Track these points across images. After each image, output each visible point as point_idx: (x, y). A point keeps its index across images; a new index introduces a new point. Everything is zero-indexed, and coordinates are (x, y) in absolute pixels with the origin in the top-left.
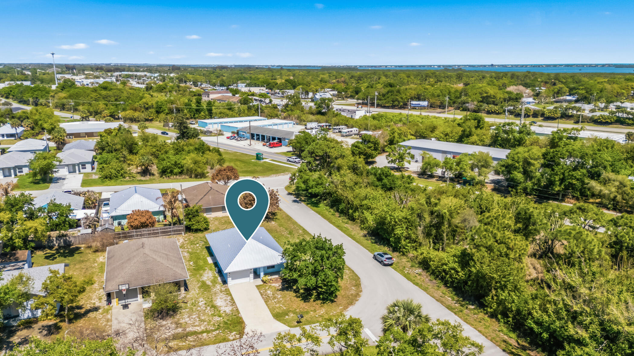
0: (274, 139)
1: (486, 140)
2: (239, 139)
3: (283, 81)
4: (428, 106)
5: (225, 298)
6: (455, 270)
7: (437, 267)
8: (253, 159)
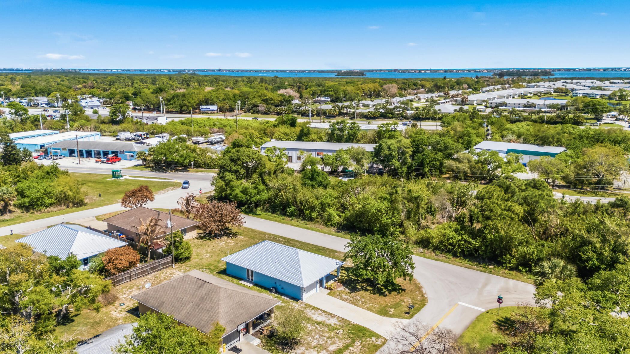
1: (323, 137)
2: (55, 157)
3: (18, 87)
4: (217, 110)
5: (316, 313)
6: (465, 241)
7: (441, 242)
8: (108, 178)
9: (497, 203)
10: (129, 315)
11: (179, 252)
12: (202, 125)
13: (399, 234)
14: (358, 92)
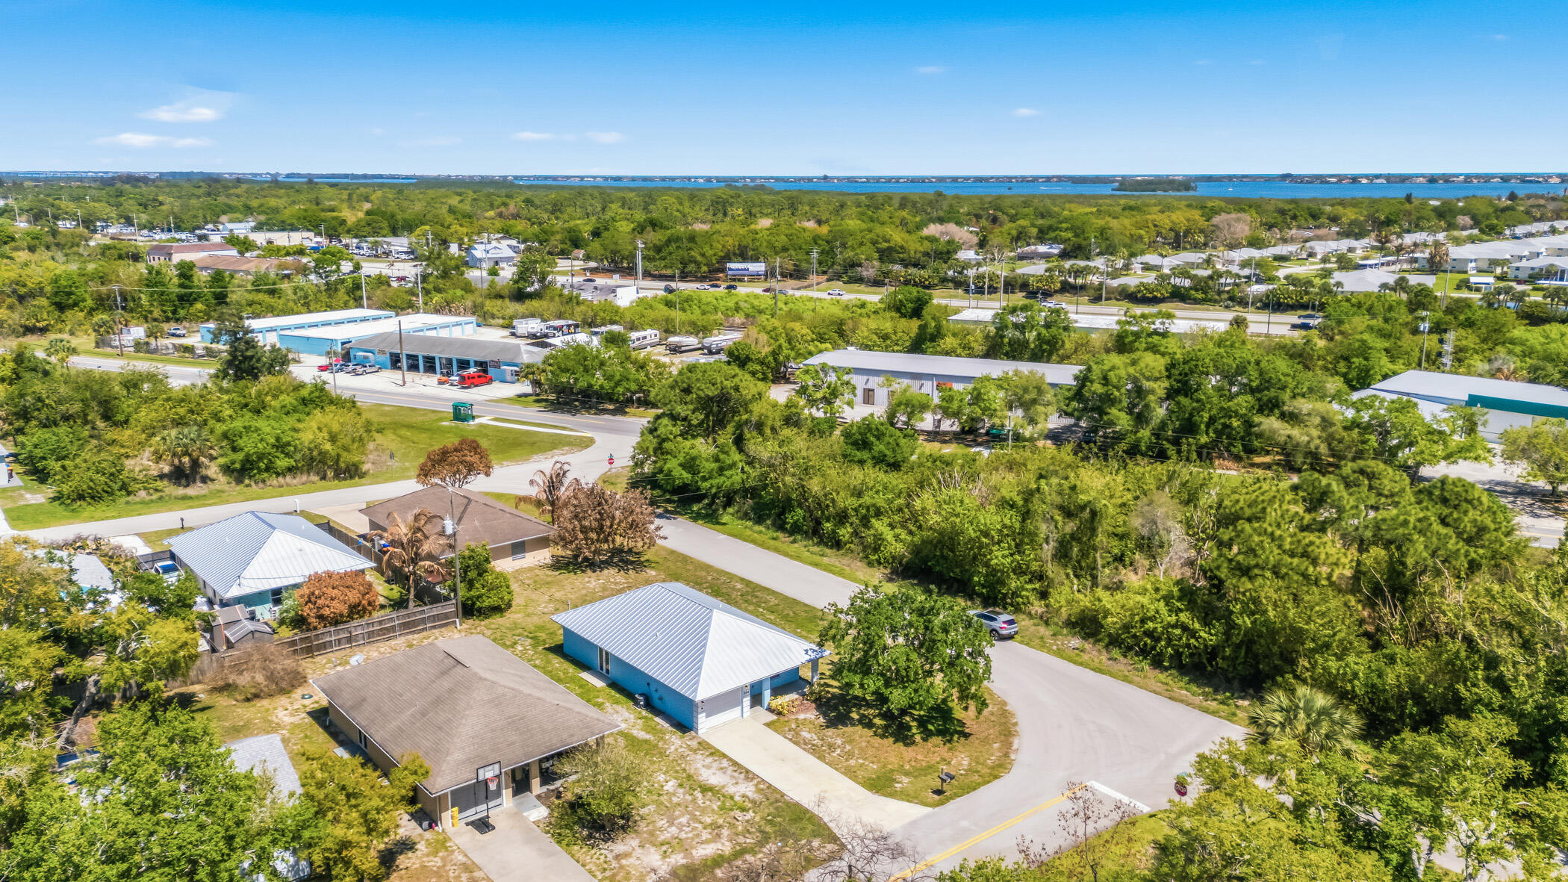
0: (464, 364)
1: (975, 345)
2: (360, 369)
3: (361, 215)
4: (766, 275)
5: (715, 765)
6: (1185, 628)
7: (1126, 627)
8: (441, 419)
9: (1272, 534)
10: (309, 720)
11: (474, 593)
12: (709, 308)
13: (1032, 598)
14: (1142, 232)
